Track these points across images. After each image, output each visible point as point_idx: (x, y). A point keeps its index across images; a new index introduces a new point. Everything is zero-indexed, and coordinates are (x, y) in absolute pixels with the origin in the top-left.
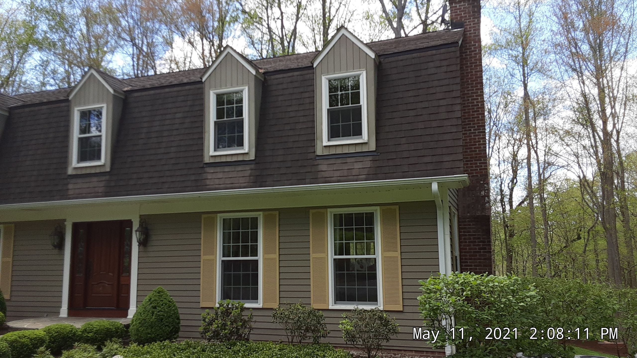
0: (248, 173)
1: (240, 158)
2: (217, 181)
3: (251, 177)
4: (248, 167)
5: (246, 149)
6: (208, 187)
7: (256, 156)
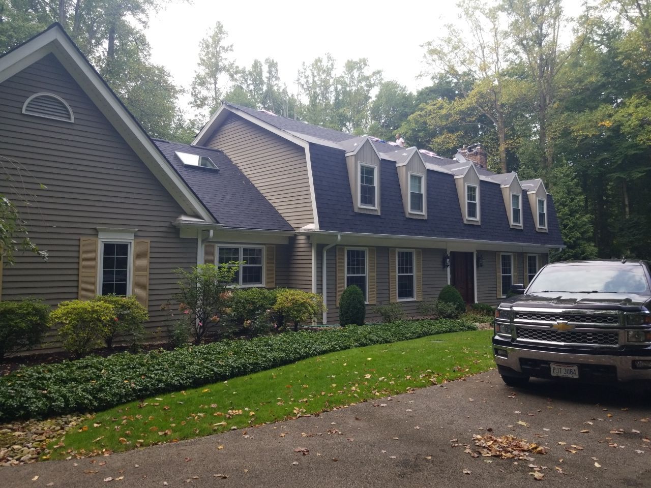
5: (521, 224)
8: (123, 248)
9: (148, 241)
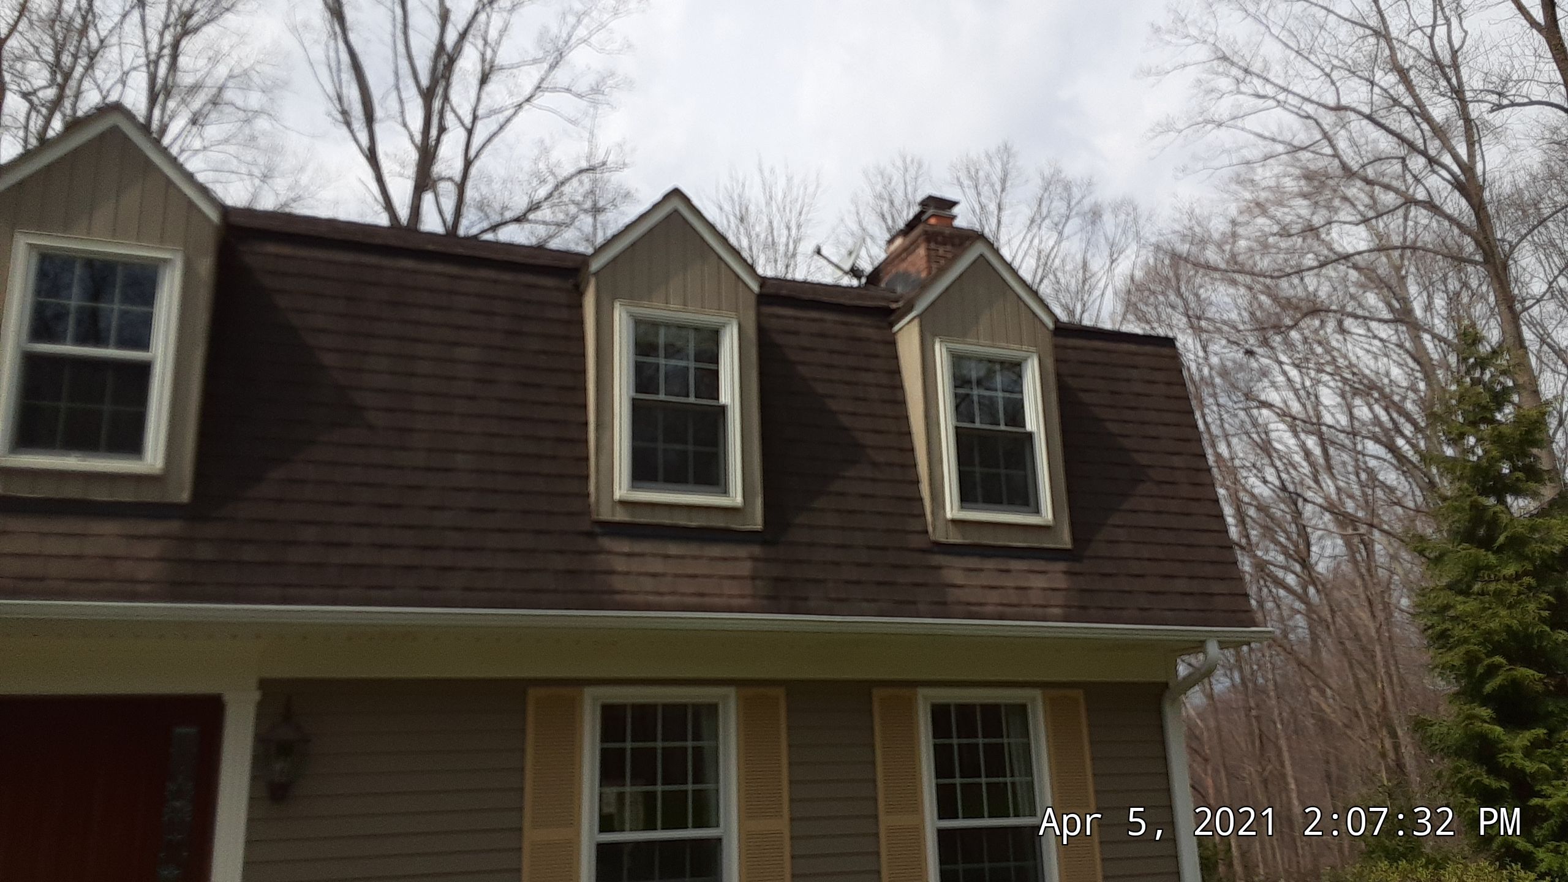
0: (745, 568)
1: (719, 522)
2: (648, 584)
3: (759, 583)
4: (742, 551)
5: (735, 497)
6: (618, 597)
7: (766, 522)
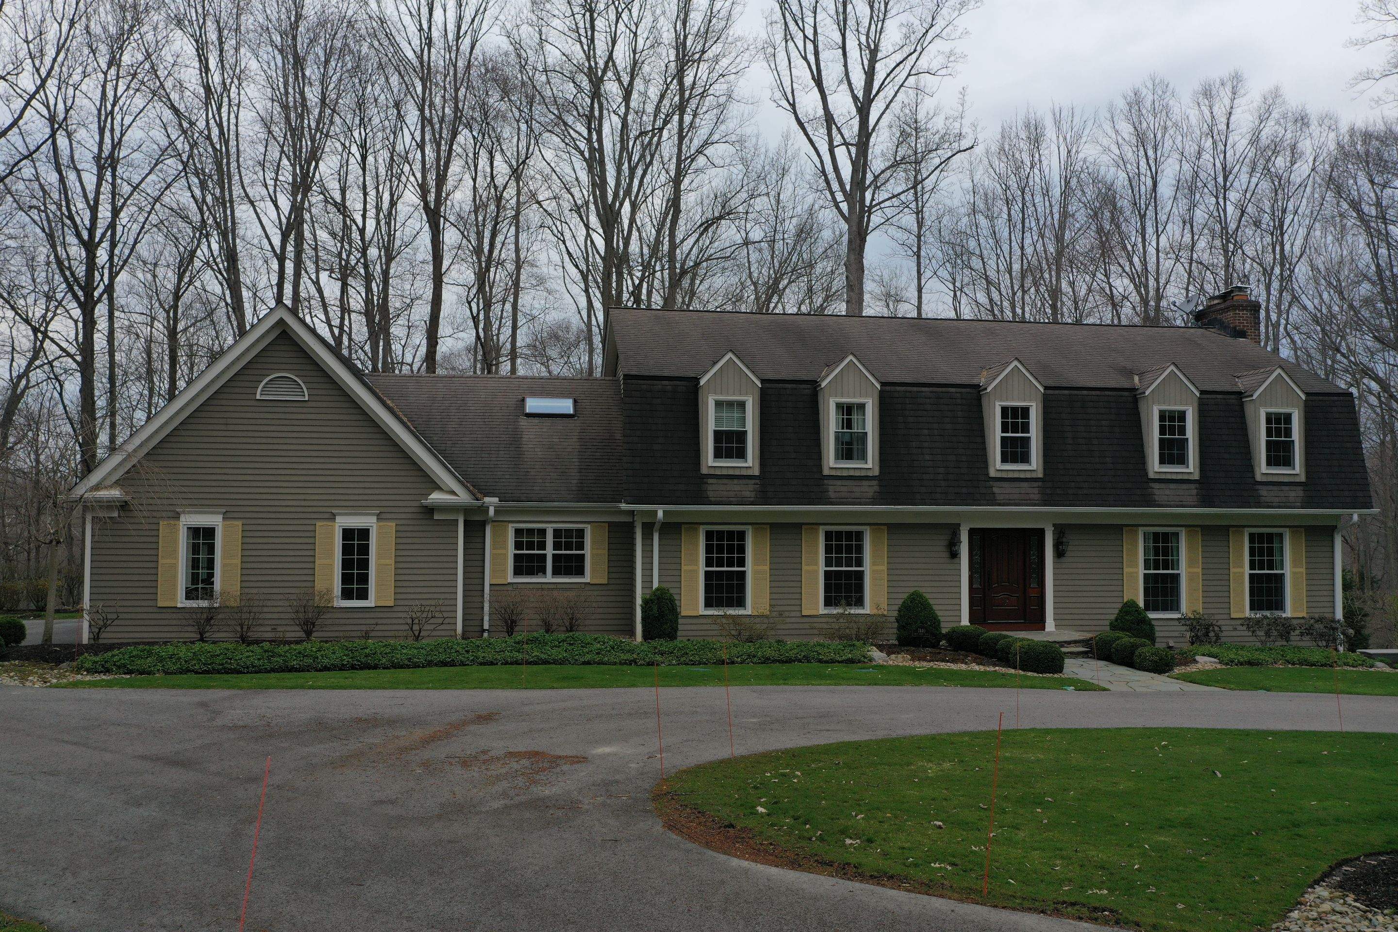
8: (364, 533)
9: (393, 524)
